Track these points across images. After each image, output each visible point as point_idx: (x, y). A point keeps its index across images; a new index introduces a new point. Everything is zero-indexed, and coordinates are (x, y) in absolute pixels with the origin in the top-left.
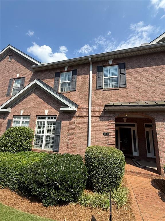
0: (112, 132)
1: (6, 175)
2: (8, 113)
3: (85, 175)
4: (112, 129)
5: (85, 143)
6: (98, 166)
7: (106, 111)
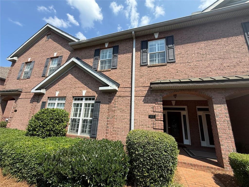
0: (160, 114)
1: (24, 165)
2: (42, 95)
4: (160, 111)
5: (127, 127)
6: (143, 154)
7: (152, 90)
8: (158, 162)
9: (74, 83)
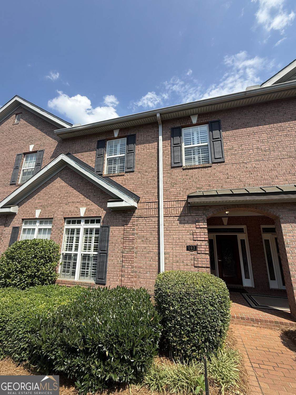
0: (204, 243)
1: (6, 334)
2: (12, 215)
3: (156, 328)
4: (203, 239)
5: (154, 265)
6: (180, 311)
7: (191, 206)
8: (202, 321)
9: (66, 195)
